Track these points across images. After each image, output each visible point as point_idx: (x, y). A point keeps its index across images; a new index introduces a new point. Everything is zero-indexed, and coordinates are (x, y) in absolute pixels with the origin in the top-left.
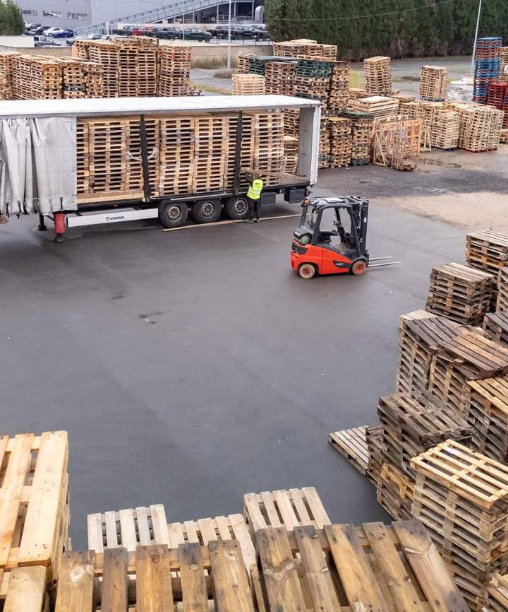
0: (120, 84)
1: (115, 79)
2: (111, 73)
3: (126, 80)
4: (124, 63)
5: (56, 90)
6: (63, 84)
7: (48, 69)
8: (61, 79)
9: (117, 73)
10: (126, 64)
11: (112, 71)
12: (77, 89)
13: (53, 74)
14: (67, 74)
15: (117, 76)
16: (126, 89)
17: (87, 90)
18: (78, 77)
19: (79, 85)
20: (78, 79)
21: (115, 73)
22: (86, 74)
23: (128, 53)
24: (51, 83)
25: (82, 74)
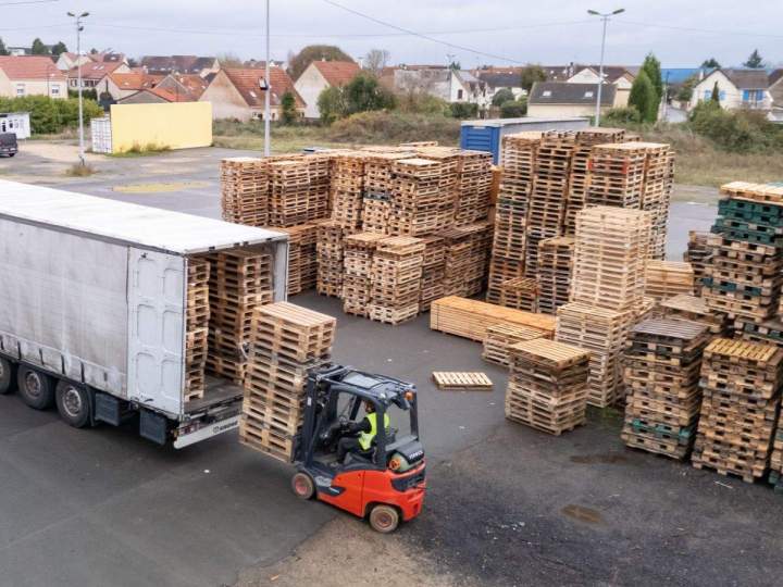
0: (531, 204)
1: (524, 195)
2: (518, 184)
3: (543, 199)
4: (545, 170)
5: (353, 195)
6: (362, 188)
7: (343, 164)
8: (360, 179)
9: (529, 185)
10: (546, 173)
11: (521, 181)
12: (379, 197)
13: (350, 170)
14: (370, 174)
15: (528, 190)
16: (542, 215)
17: (392, 200)
18: (383, 179)
19: (383, 191)
20: (383, 183)
21: (525, 185)
22: (394, 176)
23: (553, 154)
24: (348, 184)
25: (389, 176)
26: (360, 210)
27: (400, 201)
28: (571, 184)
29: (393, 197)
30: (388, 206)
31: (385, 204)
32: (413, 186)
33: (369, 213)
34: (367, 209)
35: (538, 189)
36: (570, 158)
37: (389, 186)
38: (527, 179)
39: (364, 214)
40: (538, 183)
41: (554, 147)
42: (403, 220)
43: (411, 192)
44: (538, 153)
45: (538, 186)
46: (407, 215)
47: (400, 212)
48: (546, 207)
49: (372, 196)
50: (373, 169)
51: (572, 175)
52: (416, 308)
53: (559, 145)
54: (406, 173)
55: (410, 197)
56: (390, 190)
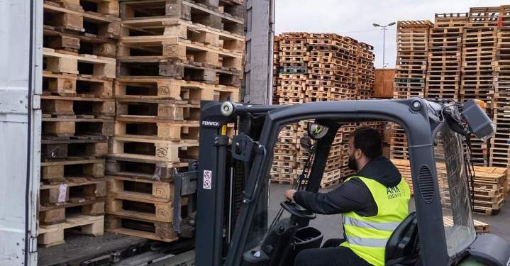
26: (277, 85)
27: (317, 71)
28: (464, 57)
29: (310, 68)
30: (305, 78)
31: (302, 77)
32: (331, 55)
33: (286, 88)
34: (283, 83)
35: (433, 65)
36: (462, 34)
37: (305, 59)
38: (423, 58)
39: (281, 90)
40: (433, 60)
41: (448, 26)
42: (322, 89)
43: (329, 61)
44: (431, 33)
45: (433, 62)
46: (325, 84)
47: (317, 82)
48: (443, 79)
49: (288, 71)
50: (288, 45)
51: (465, 49)
52: (339, 173)
53: (451, 23)
54: (323, 43)
55: (328, 66)
56: (306, 62)
